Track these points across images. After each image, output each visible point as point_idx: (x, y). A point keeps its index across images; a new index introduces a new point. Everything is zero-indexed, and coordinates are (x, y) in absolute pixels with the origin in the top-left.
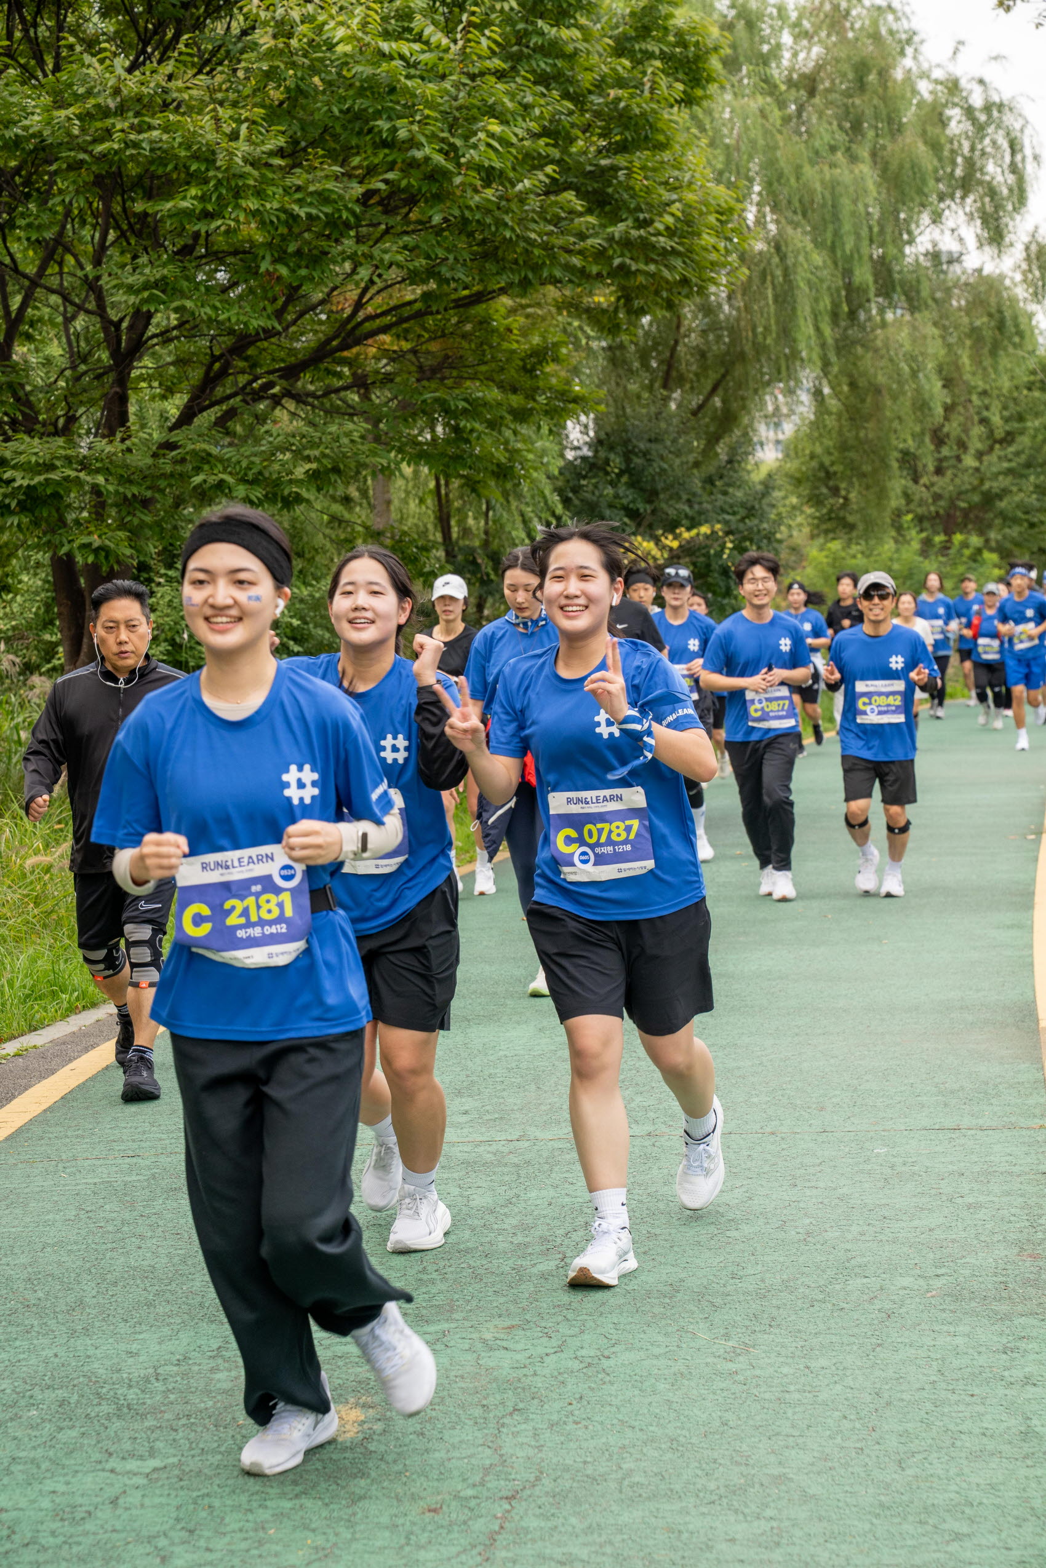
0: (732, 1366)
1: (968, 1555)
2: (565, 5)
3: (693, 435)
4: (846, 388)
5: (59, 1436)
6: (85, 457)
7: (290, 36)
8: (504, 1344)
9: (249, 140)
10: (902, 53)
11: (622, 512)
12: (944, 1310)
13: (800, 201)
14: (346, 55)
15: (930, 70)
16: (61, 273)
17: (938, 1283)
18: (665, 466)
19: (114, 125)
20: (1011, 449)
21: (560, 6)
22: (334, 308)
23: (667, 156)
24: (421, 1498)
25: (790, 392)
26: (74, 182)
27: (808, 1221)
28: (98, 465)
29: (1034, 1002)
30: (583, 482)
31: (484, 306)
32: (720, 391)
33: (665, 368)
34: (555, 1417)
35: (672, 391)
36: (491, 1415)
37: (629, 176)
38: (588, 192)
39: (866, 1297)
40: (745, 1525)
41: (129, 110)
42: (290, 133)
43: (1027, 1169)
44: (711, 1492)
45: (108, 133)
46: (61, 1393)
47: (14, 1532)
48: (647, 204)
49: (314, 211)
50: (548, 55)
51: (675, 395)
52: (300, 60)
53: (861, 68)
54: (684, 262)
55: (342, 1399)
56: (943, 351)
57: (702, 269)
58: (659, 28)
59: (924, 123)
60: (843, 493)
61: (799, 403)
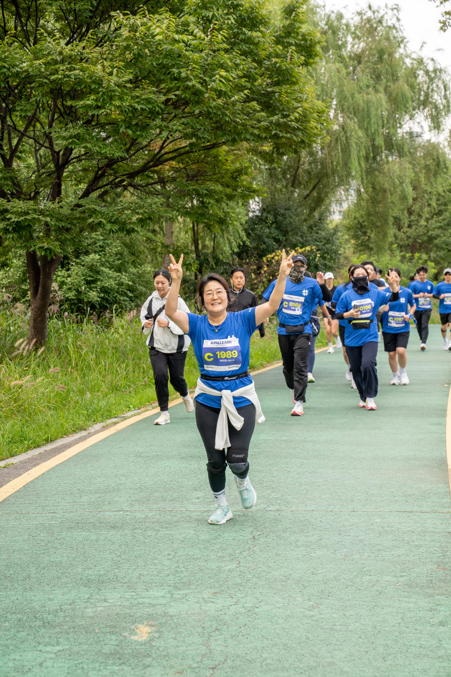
0: (311, 613)
2: (255, 22)
3: (304, 207)
4: (370, 190)
5: (18, 635)
6: (42, 209)
7: (136, 31)
8: (212, 600)
9: (117, 76)
10: (399, 46)
11: (273, 240)
12: (404, 591)
13: (353, 109)
14: (160, 40)
15: (411, 54)
16: (34, 130)
17: (402, 579)
18: (292, 221)
19: (59, 67)
20: (441, 218)
21: (253, 22)
22: (151, 149)
23: (296, 87)
24: (174, 667)
25: (347, 190)
26: (41, 92)
27: (345, 550)
28: (48, 213)
29: (446, 457)
30: (256, 226)
31: (216, 150)
32: (316, 189)
33: (293, 178)
34: (234, 633)
35: (295, 188)
36: (206, 631)
37: (280, 96)
38: (262, 102)
39: (370, 585)
41: (66, 61)
42: (134, 73)
43: (442, 531)
44: (301, 669)
45: (57, 71)
46: (19, 616)
48: (287, 108)
49: (144, 107)
50: (247, 43)
51: (297, 190)
52: (140, 42)
53: (381, 52)
54: (303, 133)
55: (141, 622)
56: (413, 175)
57: (310, 136)
58: (294, 32)
59: (407, 77)
60: (368, 234)
61: (350, 195)
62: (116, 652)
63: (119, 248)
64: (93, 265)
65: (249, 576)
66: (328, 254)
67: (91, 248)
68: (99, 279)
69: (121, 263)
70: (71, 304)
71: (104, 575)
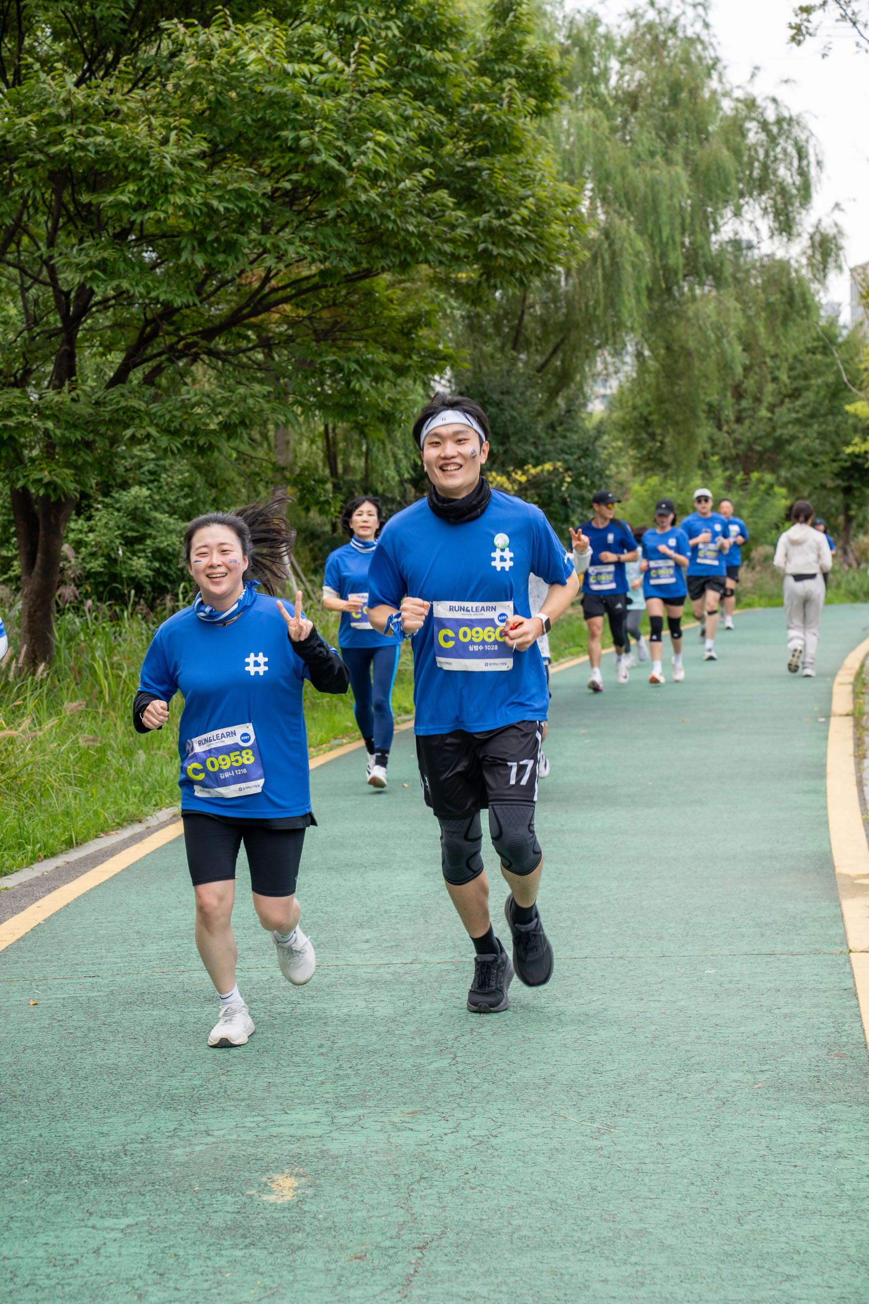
0: (598, 1143)
1: (798, 1292)
2: (438, 33)
3: (537, 388)
4: (662, 351)
5: (48, 1199)
6: (36, 406)
7: (210, 57)
8: (410, 1126)
9: (177, 144)
10: (709, 75)
12: (769, 1099)
13: (626, 196)
14: (257, 74)
15: (732, 90)
16: (19, 251)
17: (762, 1077)
18: (515, 414)
19: (64, 131)
20: (798, 403)
21: (434, 34)
22: (243, 282)
23: (520, 158)
24: (348, 1248)
25: (617, 353)
26: (31, 177)
27: (653, 1028)
28: (48, 412)
29: (831, 852)
31: (369, 280)
32: (560, 353)
33: (514, 334)
34: (455, 1184)
35: (519, 353)
36: (402, 1182)
37: (491, 176)
38: (457, 189)
39: (704, 1088)
40: (615, 1269)
41: (77, 118)
42: (211, 138)
43: (831, 986)
44: (586, 1243)
45: (59, 138)
46: (47, 1166)
47: (16, 1276)
48: (506, 198)
49: (231, 206)
50: (424, 74)
51: (523, 356)
52: (219, 77)
53: (675, 88)
54: (536, 247)
55: (279, 1170)
56: (743, 322)
57: (550, 251)
58: (514, 52)
59: (726, 133)
60: (659, 438)
61: (624, 363)
62: (236, 1226)
63: (187, 475)
64: (136, 508)
65: (476, 1080)
66: (586, 476)
67: (132, 475)
68: (150, 535)
69: (191, 504)
70: (97, 585)
71: (201, 1086)
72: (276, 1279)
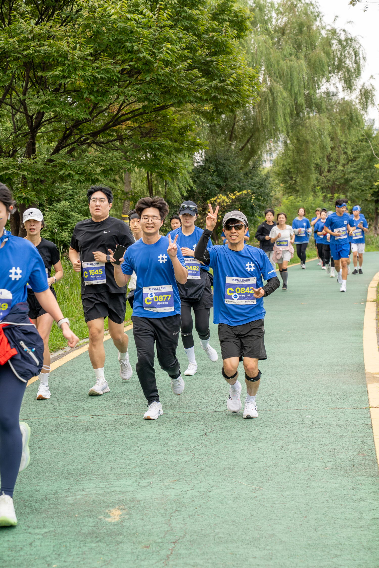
0: (254, 494)
1: (340, 563)
2: (194, 2)
3: (240, 158)
4: (295, 141)
6: (20, 165)
7: (94, 12)
8: (172, 487)
9: (80, 50)
10: (316, 20)
11: (215, 186)
12: (331, 474)
13: (279, 73)
14: (115, 19)
15: (326, 26)
16: (11, 98)
17: (329, 464)
18: (230, 169)
19: (30, 44)
20: (355, 163)
22: (110, 111)
23: (231, 57)
24: (142, 543)
25: (276, 142)
26: (16, 65)
27: (282, 442)
28: (24, 168)
29: (364, 363)
30: (200, 175)
31: (165, 111)
32: (250, 142)
33: (230, 133)
34: (191, 513)
35: (232, 141)
36: (168, 512)
37: (217, 64)
38: (202, 70)
39: (303, 470)
40: (259, 552)
41: (36, 39)
42: (94, 47)
43: (361, 423)
44: (247, 540)
45: (28, 47)
48: (224, 74)
49: (103, 76)
50: (188, 20)
51: (234, 143)
52: (98, 21)
53: (301, 25)
54: (237, 95)
55: (113, 507)
56: (331, 128)
57: (244, 98)
58: (228, 10)
59: (323, 45)
60: (294, 179)
61: (278, 146)
62: (93, 532)
64: (64, 211)
65: (203, 466)
66: (261, 196)
67: (62, 196)
68: (70, 222)
71: (82, 469)
72: (110, 557)
